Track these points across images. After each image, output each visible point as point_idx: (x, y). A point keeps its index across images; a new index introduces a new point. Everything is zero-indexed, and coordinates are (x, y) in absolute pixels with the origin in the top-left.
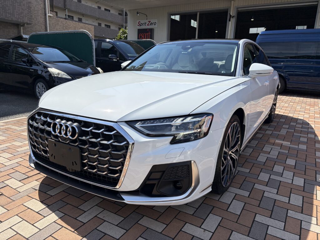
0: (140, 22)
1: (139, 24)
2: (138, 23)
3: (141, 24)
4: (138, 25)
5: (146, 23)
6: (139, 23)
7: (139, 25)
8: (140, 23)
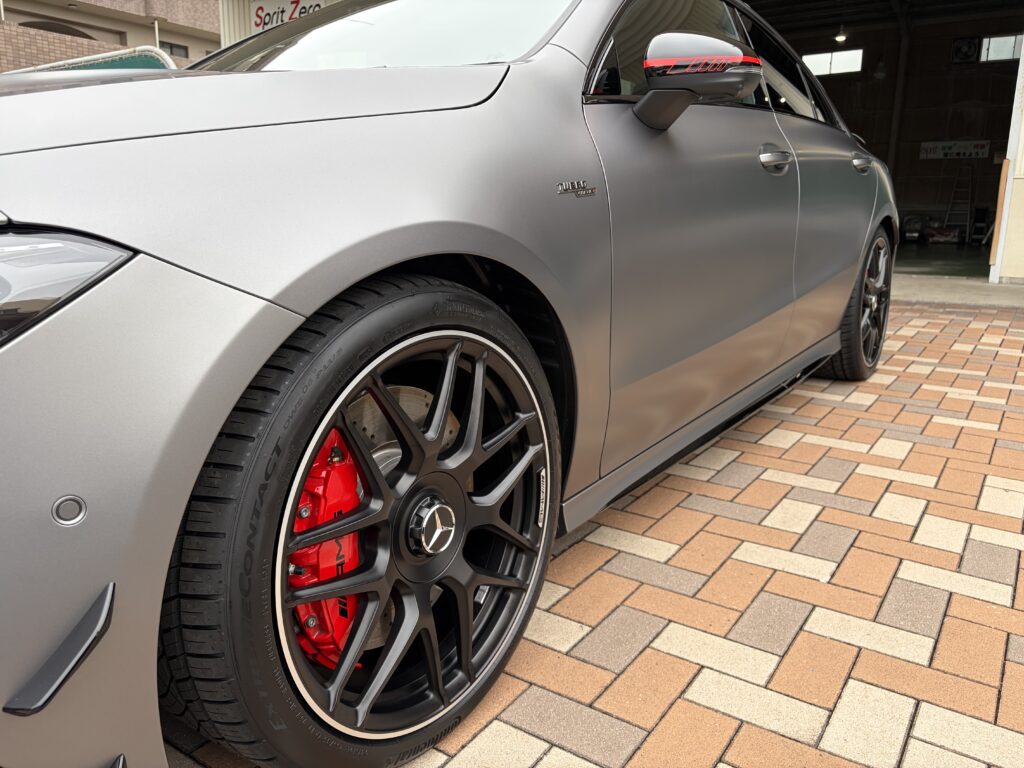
0: (261, 8)
1: (260, 17)
2: (258, 16)
3: (268, 18)
4: (257, 25)
5: (283, 12)
6: (260, 12)
7: (259, 21)
8: (263, 15)
